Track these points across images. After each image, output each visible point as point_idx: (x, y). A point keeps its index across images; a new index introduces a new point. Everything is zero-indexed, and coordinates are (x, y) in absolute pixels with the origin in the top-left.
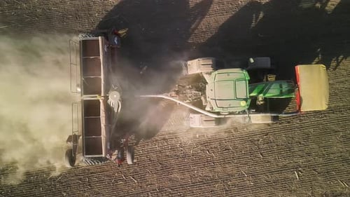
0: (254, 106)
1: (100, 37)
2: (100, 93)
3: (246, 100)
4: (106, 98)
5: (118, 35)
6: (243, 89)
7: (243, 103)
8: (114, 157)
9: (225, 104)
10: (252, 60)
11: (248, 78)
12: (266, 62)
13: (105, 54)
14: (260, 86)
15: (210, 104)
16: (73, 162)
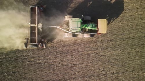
0: (83, 30)
1: (36, 7)
2: (36, 24)
3: (80, 28)
4: (38, 26)
5: (43, 7)
6: (79, 24)
7: (79, 29)
8: (40, 45)
9: (74, 28)
10: (83, 16)
11: (81, 21)
12: (89, 18)
13: (38, 12)
15: (70, 29)
16: (26, 46)
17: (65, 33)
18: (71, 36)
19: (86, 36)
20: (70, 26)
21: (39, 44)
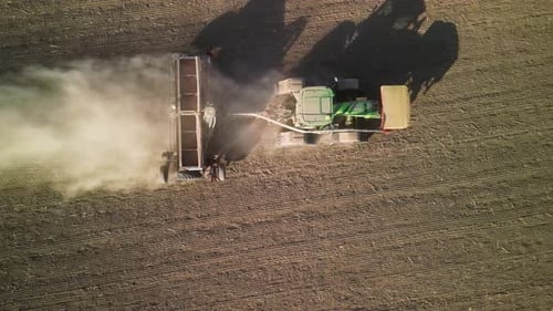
0: (339, 123)
1: (196, 58)
2: (196, 110)
3: (330, 115)
4: (202, 114)
5: (211, 55)
6: (328, 105)
7: (328, 118)
8: (207, 173)
9: (311, 118)
10: (336, 80)
11: (332, 95)
12: (353, 83)
13: (200, 73)
14: (346, 105)
15: (298, 119)
16: (166, 178)
17: (282, 134)
18: (301, 143)
19: (347, 138)
20: (298, 110)
21: (204, 170)
